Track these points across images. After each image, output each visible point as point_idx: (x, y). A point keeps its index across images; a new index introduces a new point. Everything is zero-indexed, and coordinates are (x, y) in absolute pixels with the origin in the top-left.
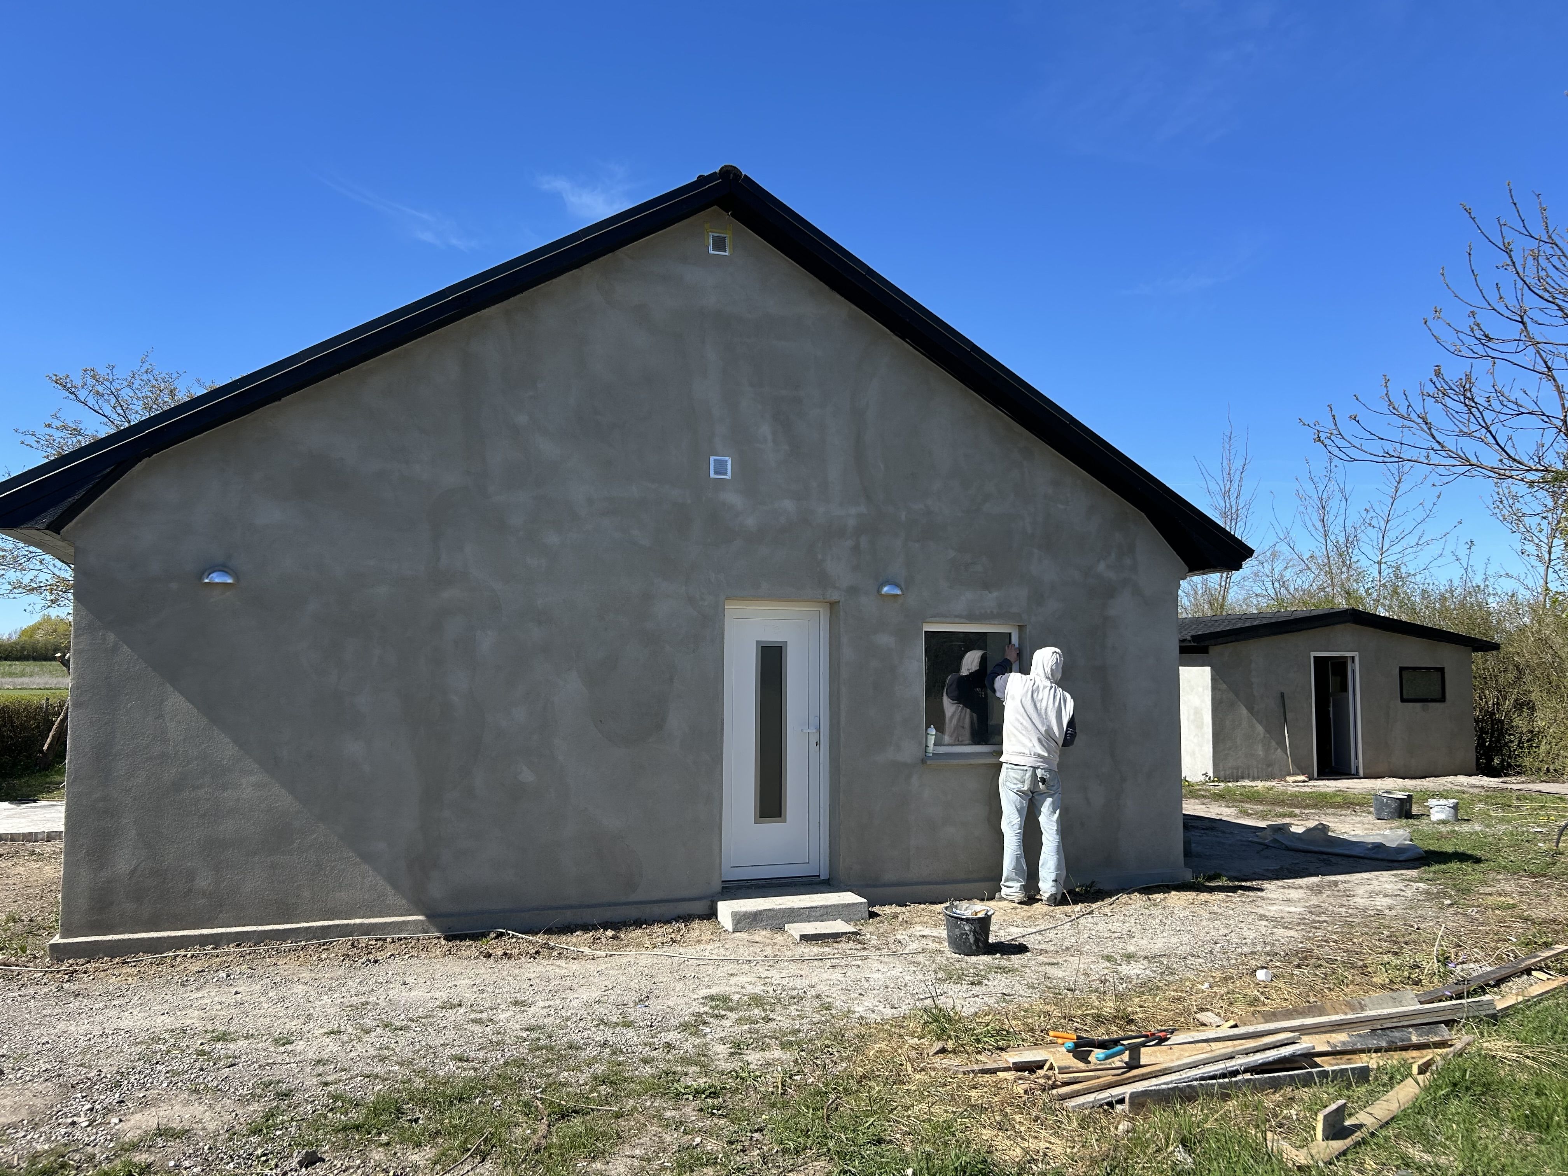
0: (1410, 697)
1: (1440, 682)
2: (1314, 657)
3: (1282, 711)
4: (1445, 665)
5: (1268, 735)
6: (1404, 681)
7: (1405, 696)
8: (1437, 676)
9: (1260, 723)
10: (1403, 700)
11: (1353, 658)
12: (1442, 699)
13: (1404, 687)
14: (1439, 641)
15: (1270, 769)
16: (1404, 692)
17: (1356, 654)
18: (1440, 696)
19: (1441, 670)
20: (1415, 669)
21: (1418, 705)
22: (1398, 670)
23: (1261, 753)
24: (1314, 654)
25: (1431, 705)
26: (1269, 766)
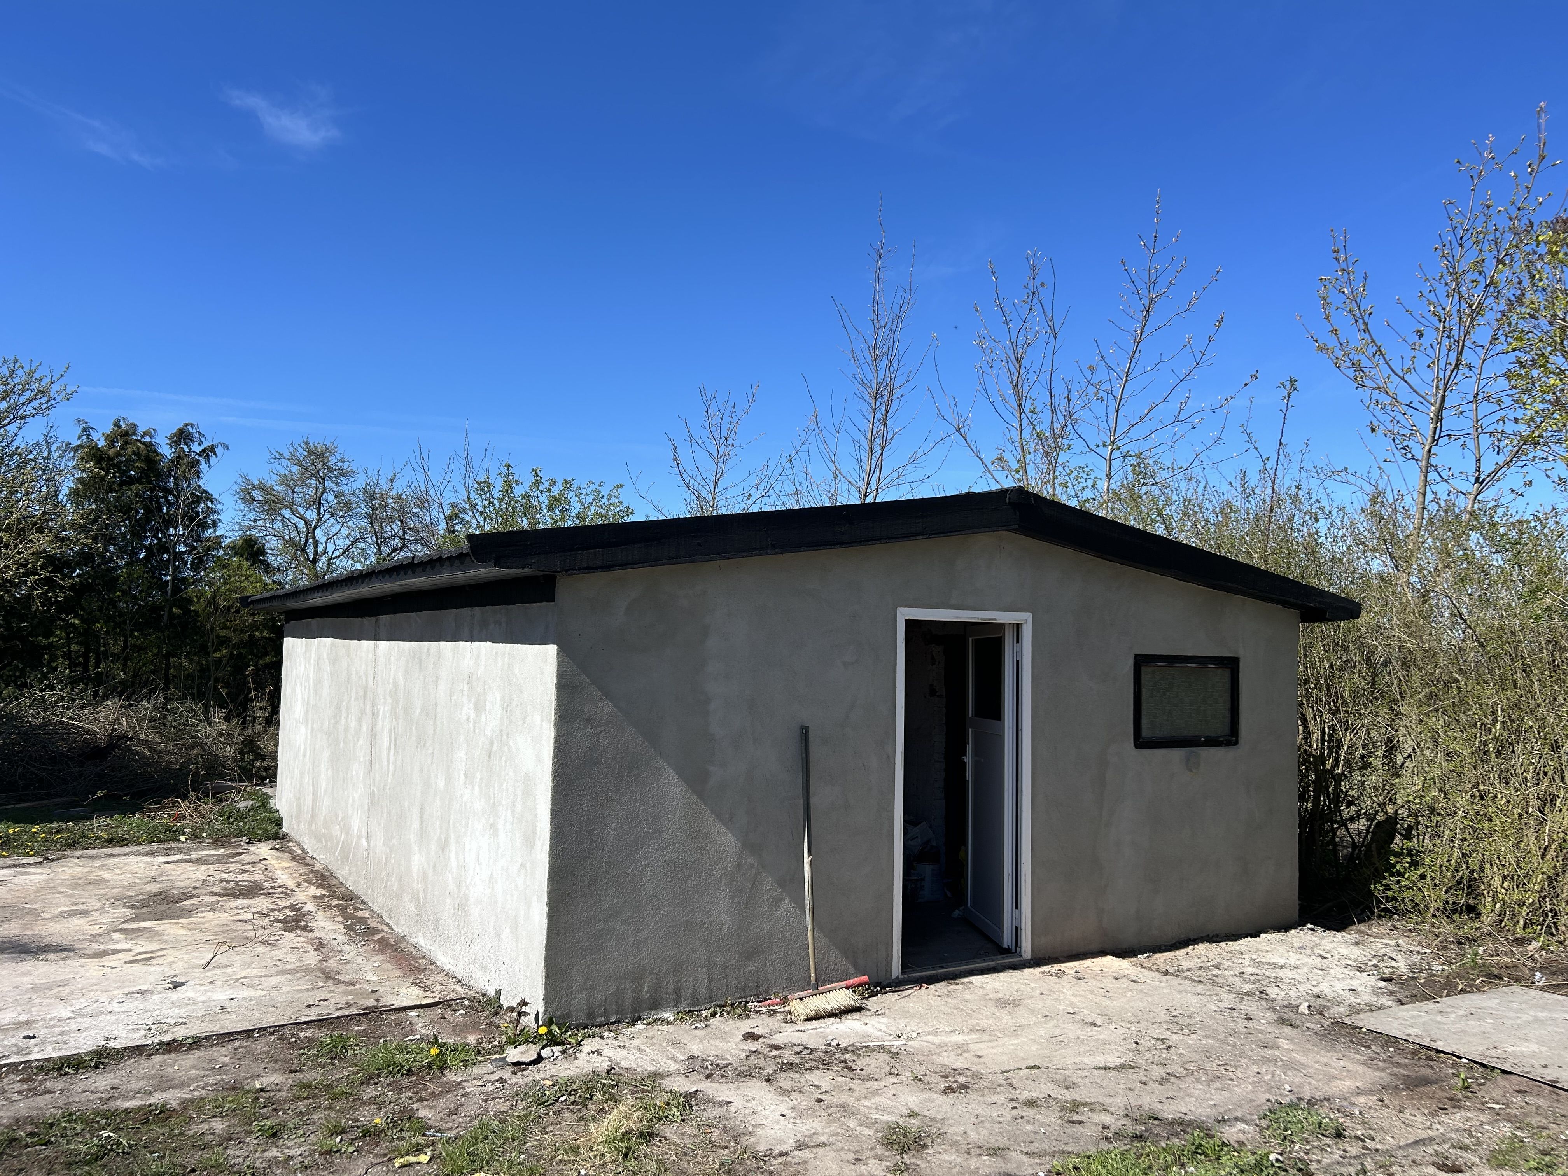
0: (1159, 733)
1: (1227, 696)
2: (908, 622)
3: (800, 781)
4: (1241, 653)
5: (752, 860)
6: (1145, 693)
7: (1145, 733)
8: (1220, 678)
9: (728, 821)
10: (1141, 742)
11: (1018, 627)
12: (1231, 738)
13: (1144, 706)
14: (1229, 590)
15: (752, 966)
16: (1145, 721)
17: (1025, 618)
18: (1227, 730)
19: (1231, 665)
20: (1171, 660)
21: (1176, 755)
22: (1131, 662)
23: (724, 918)
24: (905, 614)
25: (1207, 753)
26: (749, 955)
